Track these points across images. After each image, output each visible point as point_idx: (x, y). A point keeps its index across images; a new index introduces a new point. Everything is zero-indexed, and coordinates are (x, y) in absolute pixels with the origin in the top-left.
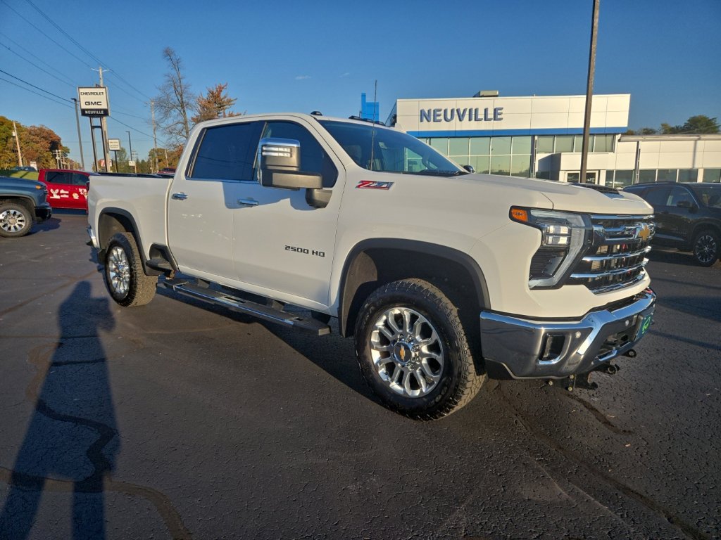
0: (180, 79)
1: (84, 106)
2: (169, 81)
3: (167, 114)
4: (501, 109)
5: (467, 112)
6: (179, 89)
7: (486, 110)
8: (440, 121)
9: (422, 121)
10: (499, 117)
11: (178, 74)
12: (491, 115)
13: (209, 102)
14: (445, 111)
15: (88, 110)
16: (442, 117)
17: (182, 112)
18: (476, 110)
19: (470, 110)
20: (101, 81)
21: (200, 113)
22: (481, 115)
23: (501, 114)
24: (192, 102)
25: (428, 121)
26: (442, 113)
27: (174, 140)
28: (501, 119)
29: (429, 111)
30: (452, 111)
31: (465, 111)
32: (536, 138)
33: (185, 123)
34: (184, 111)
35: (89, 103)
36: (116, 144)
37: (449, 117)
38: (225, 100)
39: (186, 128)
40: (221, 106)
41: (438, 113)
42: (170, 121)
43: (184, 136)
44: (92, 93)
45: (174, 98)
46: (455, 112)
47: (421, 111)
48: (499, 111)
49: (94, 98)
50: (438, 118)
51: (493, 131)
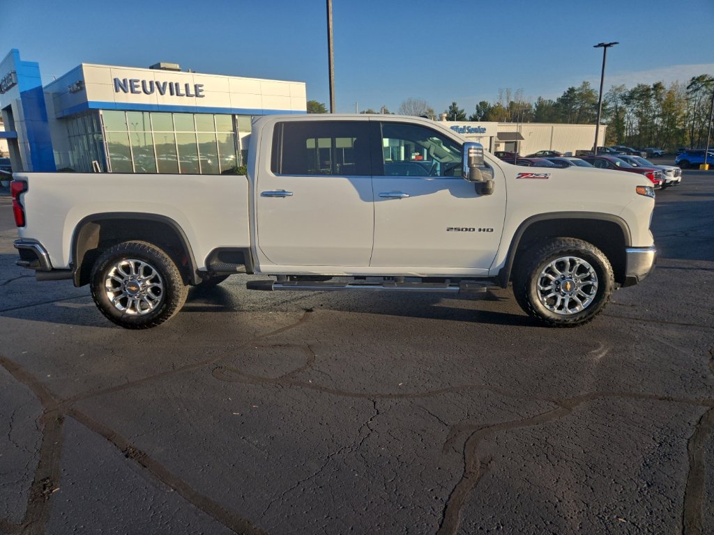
4: (201, 86)
5: (168, 86)
7: (186, 86)
8: (139, 92)
9: (117, 91)
10: (201, 94)
12: (192, 91)
14: (143, 82)
16: (140, 89)
18: (177, 85)
19: (171, 84)
22: (183, 91)
23: (201, 91)
25: (125, 92)
26: (140, 83)
28: (203, 96)
29: (124, 80)
30: (151, 83)
31: (165, 84)
32: (237, 117)
37: (149, 89)
41: (135, 84)
46: (155, 85)
47: (115, 80)
48: (200, 88)
50: (136, 89)
51: (197, 108)
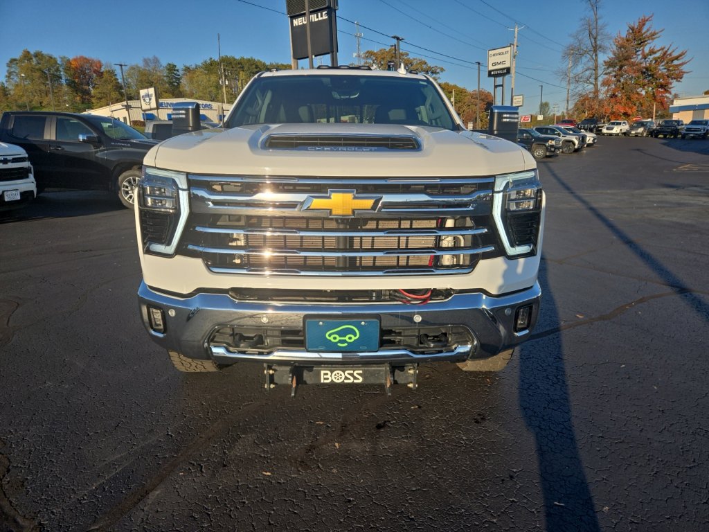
0: (596, 20)
1: (491, 68)
2: (583, 25)
3: (576, 63)
6: (594, 32)
11: (596, 15)
13: (628, 41)
15: (493, 71)
17: (594, 56)
20: (516, 40)
21: (615, 54)
24: (607, 43)
27: (580, 88)
33: (596, 68)
34: (596, 55)
35: (494, 64)
36: (519, 100)
38: (648, 33)
39: (596, 74)
40: (642, 43)
42: (580, 69)
43: (591, 83)
44: (500, 54)
45: (588, 43)
49: (500, 58)
